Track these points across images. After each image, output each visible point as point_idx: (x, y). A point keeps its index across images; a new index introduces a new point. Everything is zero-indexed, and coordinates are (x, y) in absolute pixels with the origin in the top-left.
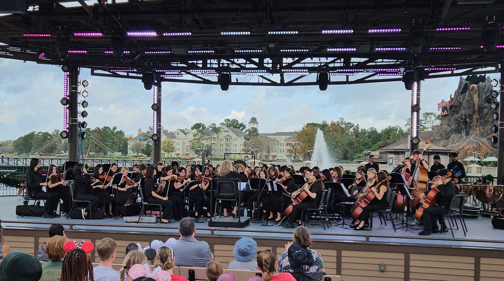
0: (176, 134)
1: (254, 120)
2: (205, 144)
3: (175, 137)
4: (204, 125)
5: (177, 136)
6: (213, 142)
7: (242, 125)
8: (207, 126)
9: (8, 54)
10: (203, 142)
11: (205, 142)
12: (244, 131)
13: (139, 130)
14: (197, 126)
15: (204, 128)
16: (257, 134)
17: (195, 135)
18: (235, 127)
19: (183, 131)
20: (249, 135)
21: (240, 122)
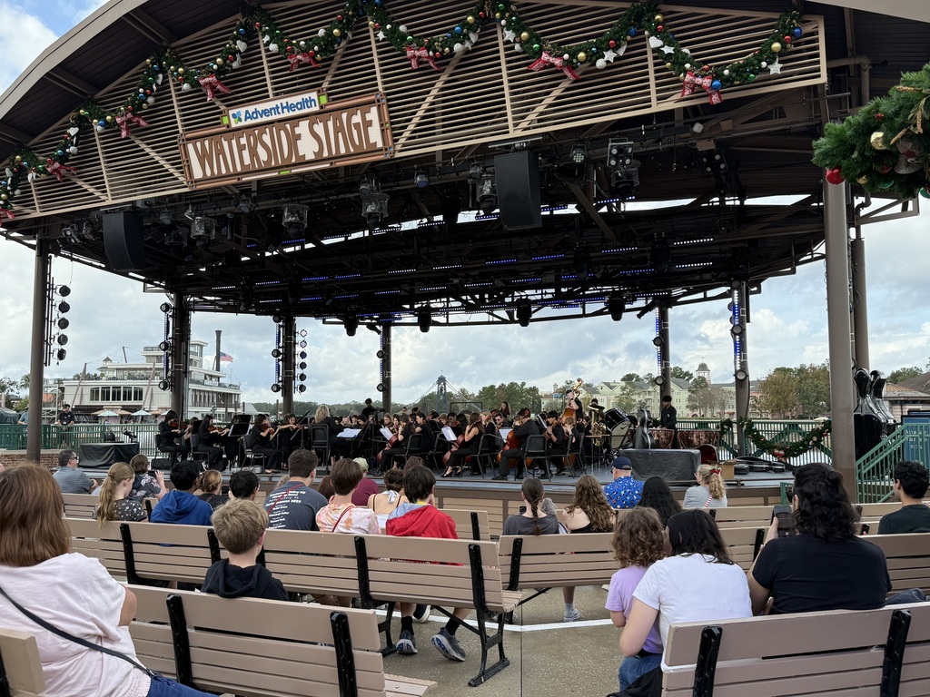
0: (599, 388)
1: (703, 367)
2: (637, 400)
3: (598, 393)
4: (638, 376)
5: (600, 390)
6: (647, 397)
7: (687, 374)
8: (641, 376)
9: (217, 308)
10: (634, 397)
11: (637, 398)
12: (691, 381)
13: (555, 385)
14: (628, 378)
15: (638, 379)
16: (706, 385)
17: (623, 389)
18: (677, 377)
19: (608, 384)
20: (695, 387)
21: (685, 370)
